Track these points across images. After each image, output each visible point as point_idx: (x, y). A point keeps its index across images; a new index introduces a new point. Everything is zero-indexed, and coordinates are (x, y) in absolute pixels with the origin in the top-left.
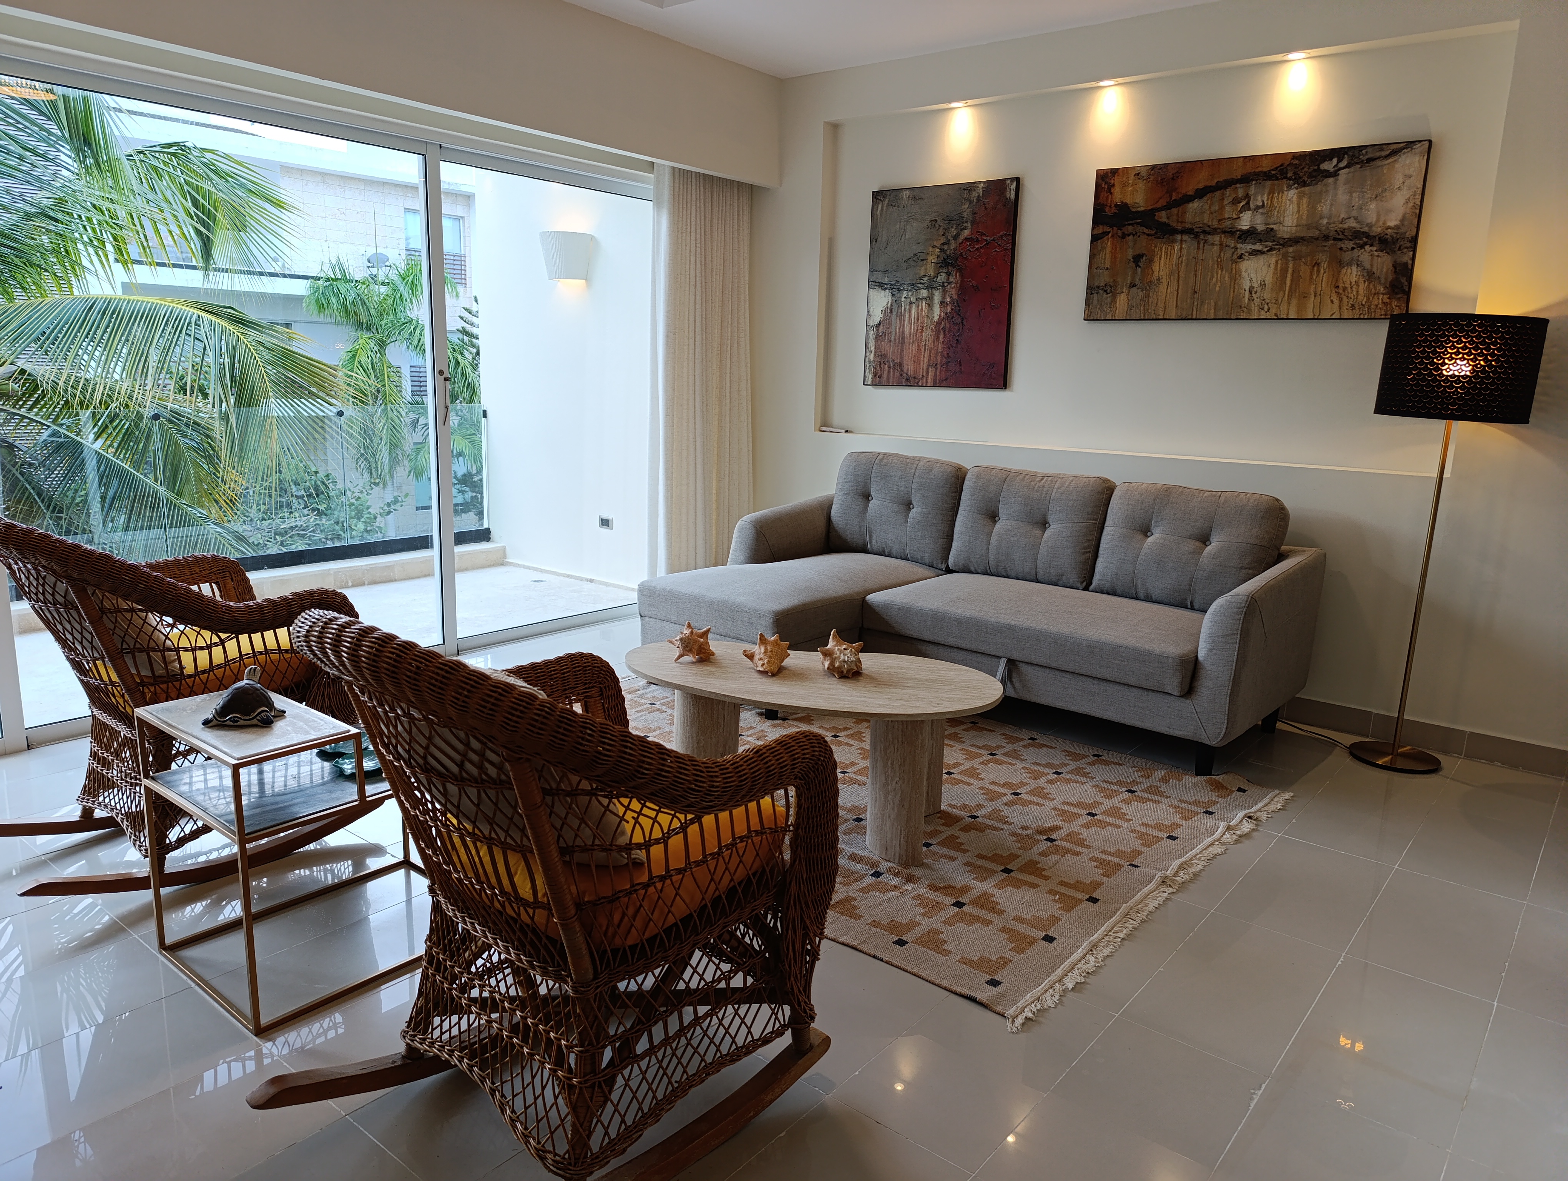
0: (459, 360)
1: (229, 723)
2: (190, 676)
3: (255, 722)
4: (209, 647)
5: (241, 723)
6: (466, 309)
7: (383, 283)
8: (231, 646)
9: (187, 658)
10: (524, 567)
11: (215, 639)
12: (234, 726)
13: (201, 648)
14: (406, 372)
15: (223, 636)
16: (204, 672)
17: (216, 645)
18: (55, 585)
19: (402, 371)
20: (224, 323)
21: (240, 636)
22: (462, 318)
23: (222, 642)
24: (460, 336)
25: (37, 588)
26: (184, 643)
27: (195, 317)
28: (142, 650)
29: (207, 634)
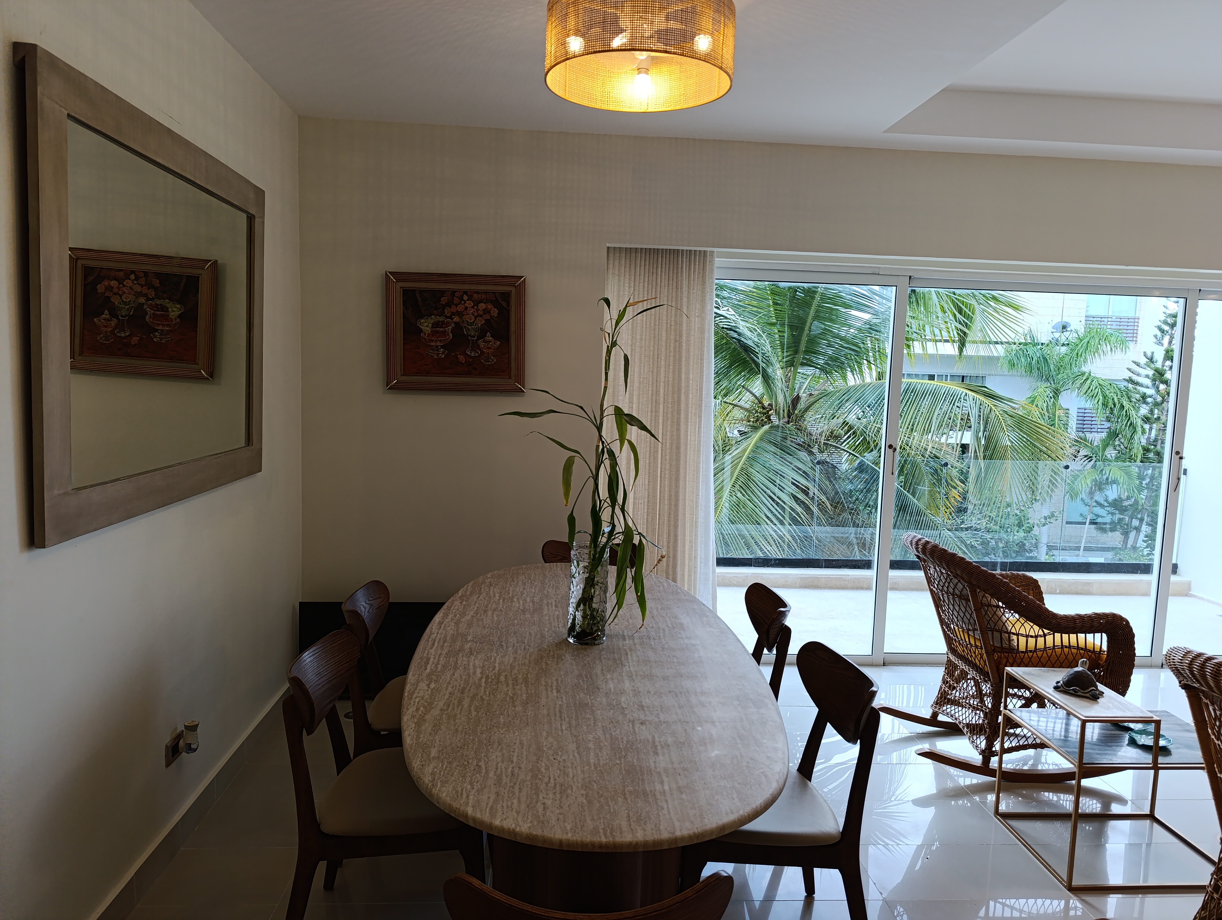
0: (1124, 404)
1: (1071, 692)
2: (1022, 652)
3: (1088, 695)
4: (1036, 637)
5: (1079, 693)
6: (1135, 362)
7: (1063, 345)
8: (1049, 638)
9: (1022, 640)
10: (1208, 601)
11: (1041, 633)
12: (1075, 695)
13: (1032, 637)
14: (1073, 413)
15: (1046, 631)
16: (1031, 651)
17: (1041, 636)
18: (957, 584)
19: (1070, 412)
20: (982, 398)
21: (1056, 634)
22: (1129, 370)
23: (1045, 635)
24: (1126, 384)
25: (944, 584)
26: (1022, 631)
27: (964, 394)
28: (997, 631)
29: (1036, 628)
